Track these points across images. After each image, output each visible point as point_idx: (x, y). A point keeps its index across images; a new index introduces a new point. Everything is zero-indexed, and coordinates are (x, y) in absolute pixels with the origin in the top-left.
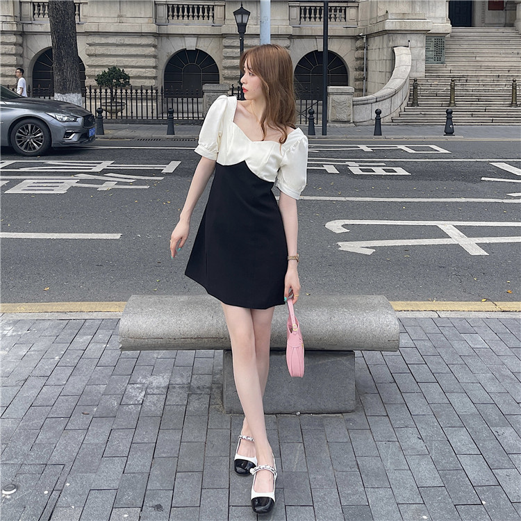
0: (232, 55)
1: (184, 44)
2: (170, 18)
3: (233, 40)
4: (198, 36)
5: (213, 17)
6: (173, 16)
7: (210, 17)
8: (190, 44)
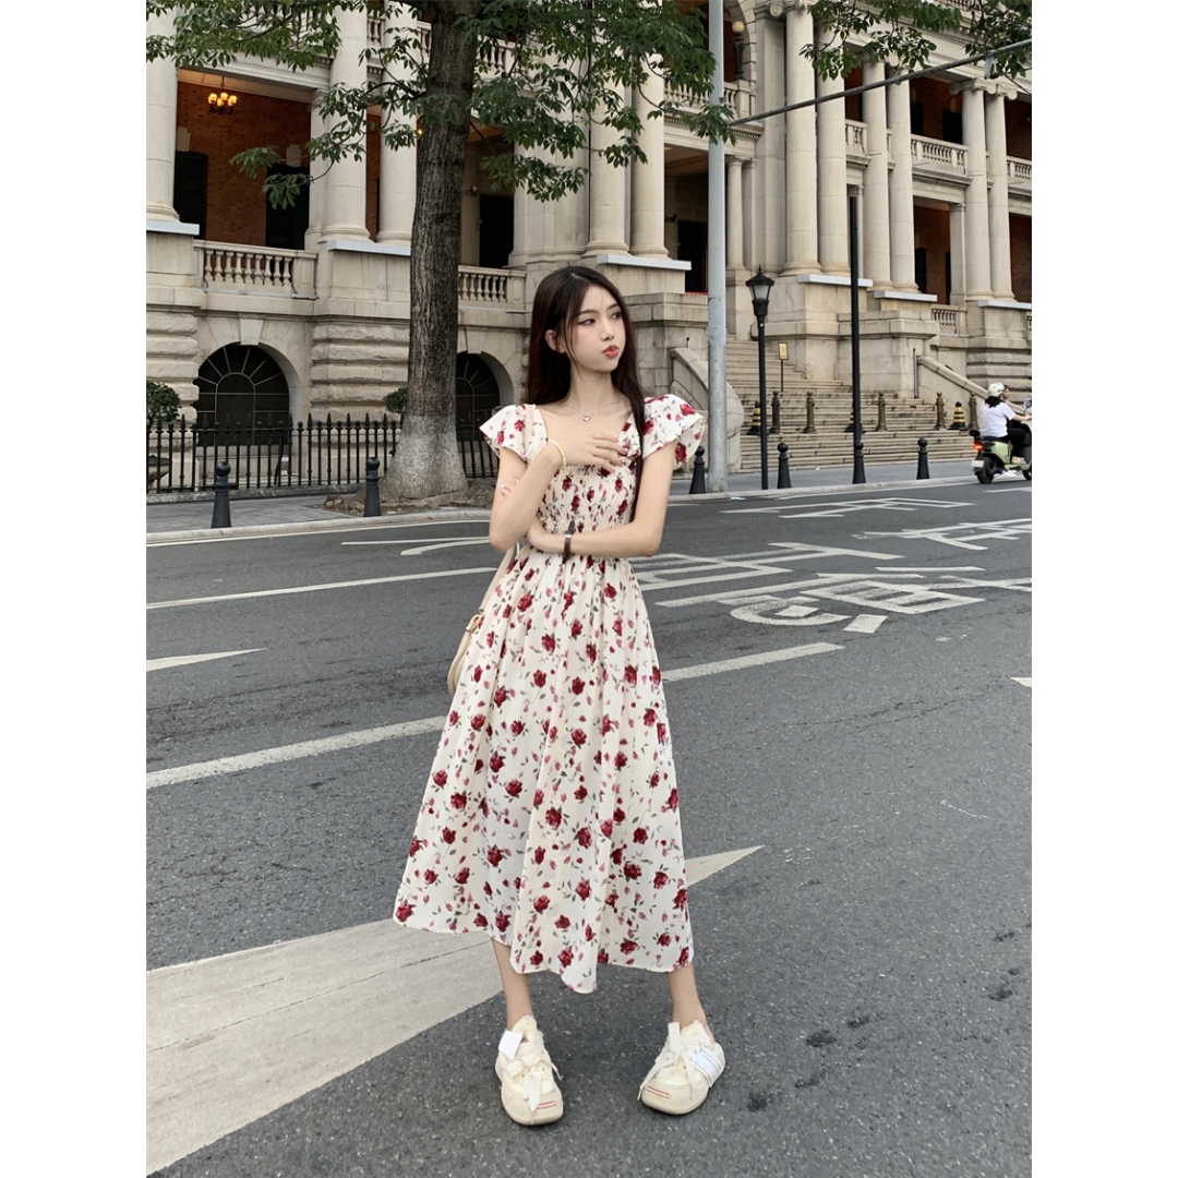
0: (344, 358)
1: (236, 334)
2: (208, 276)
3: (346, 329)
4: (266, 317)
5: (291, 280)
6: (213, 274)
7: (286, 281)
8: (250, 334)
